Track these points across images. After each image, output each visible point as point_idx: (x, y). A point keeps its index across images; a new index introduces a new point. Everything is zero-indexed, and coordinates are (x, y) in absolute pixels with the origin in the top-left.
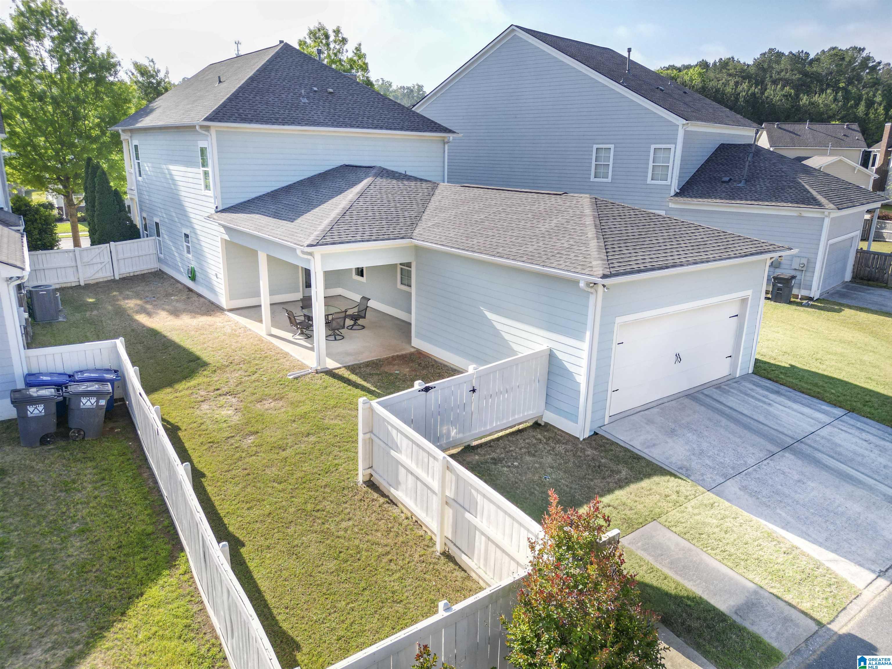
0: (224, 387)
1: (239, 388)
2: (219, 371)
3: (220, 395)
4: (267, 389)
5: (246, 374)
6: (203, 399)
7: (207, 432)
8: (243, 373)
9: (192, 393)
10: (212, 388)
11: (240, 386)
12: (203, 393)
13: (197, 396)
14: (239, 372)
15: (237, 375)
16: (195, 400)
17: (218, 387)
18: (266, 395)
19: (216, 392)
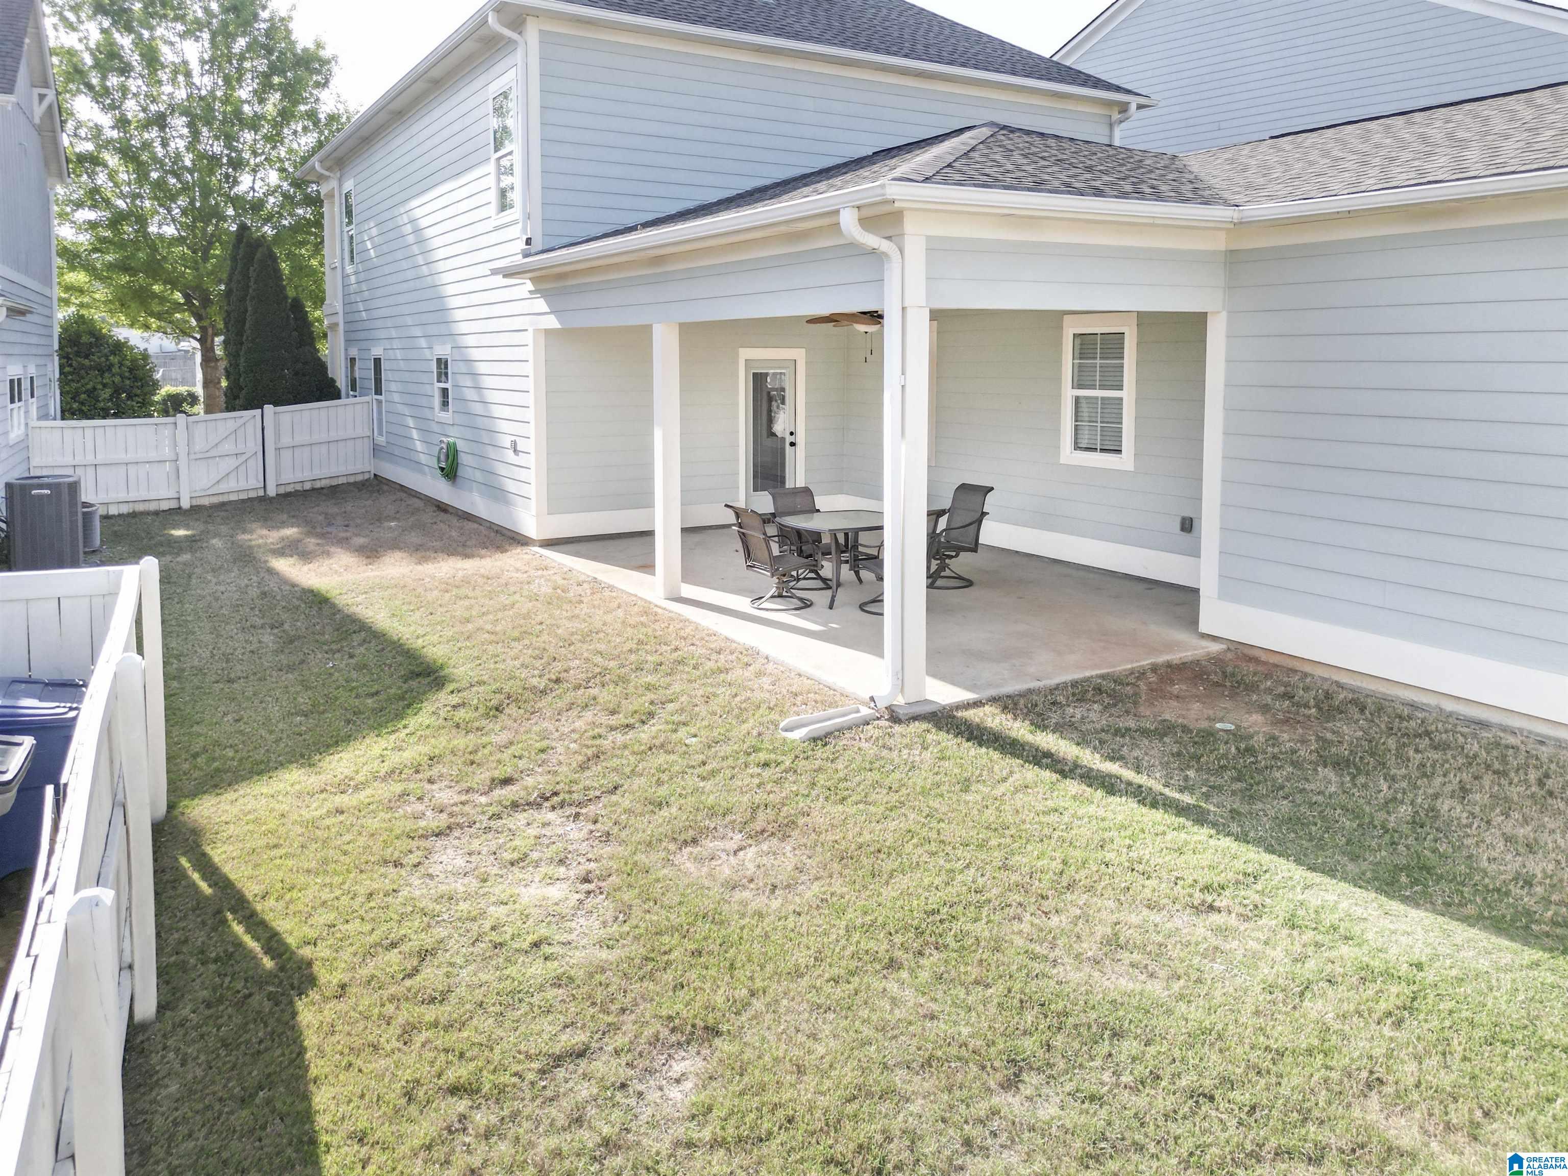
0: (530, 772)
1: (593, 778)
2: (512, 710)
3: (515, 805)
4: (708, 785)
5: (614, 721)
6: (443, 820)
7: (442, 1012)
8: (605, 719)
9: (405, 794)
10: (482, 776)
11: (597, 769)
12: (445, 795)
13: (420, 807)
14: (588, 715)
15: (579, 724)
16: (409, 825)
17: (508, 771)
18: (712, 813)
19: (498, 793)
